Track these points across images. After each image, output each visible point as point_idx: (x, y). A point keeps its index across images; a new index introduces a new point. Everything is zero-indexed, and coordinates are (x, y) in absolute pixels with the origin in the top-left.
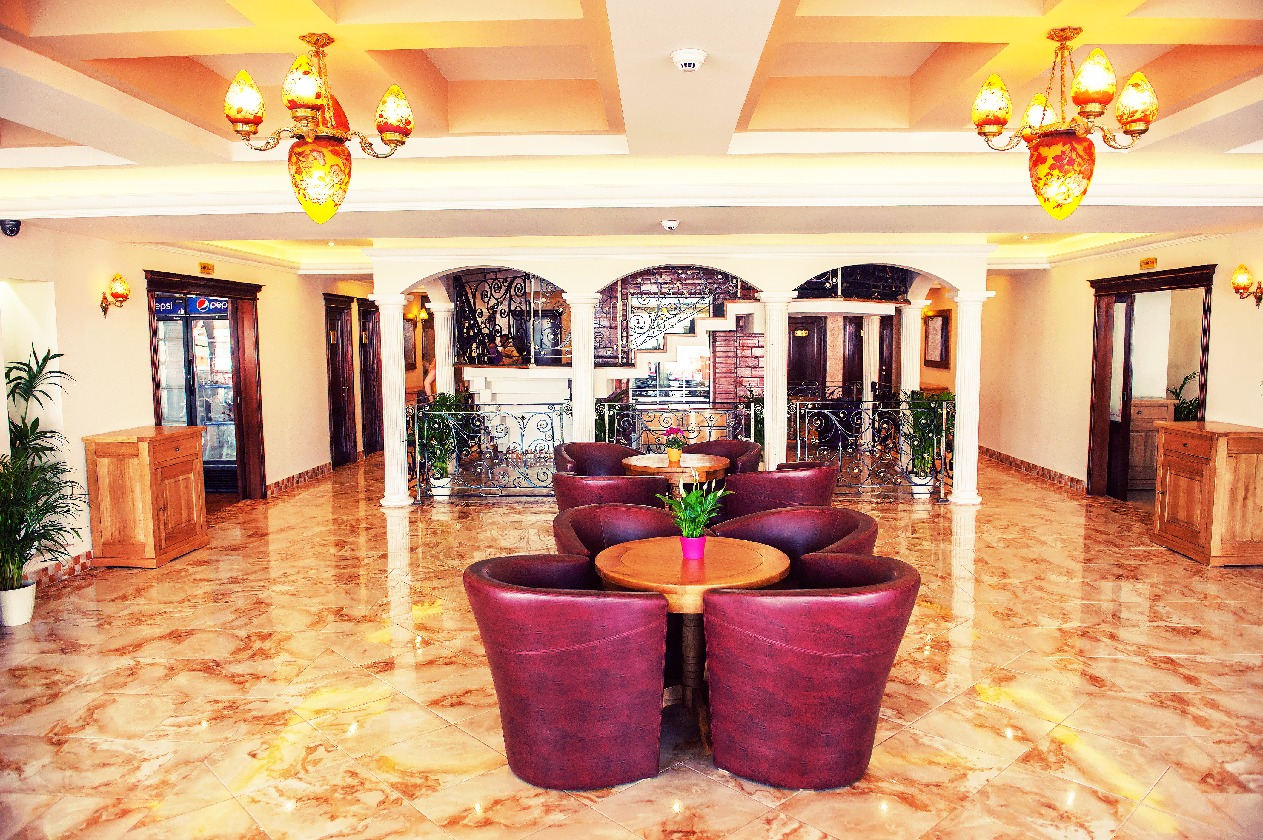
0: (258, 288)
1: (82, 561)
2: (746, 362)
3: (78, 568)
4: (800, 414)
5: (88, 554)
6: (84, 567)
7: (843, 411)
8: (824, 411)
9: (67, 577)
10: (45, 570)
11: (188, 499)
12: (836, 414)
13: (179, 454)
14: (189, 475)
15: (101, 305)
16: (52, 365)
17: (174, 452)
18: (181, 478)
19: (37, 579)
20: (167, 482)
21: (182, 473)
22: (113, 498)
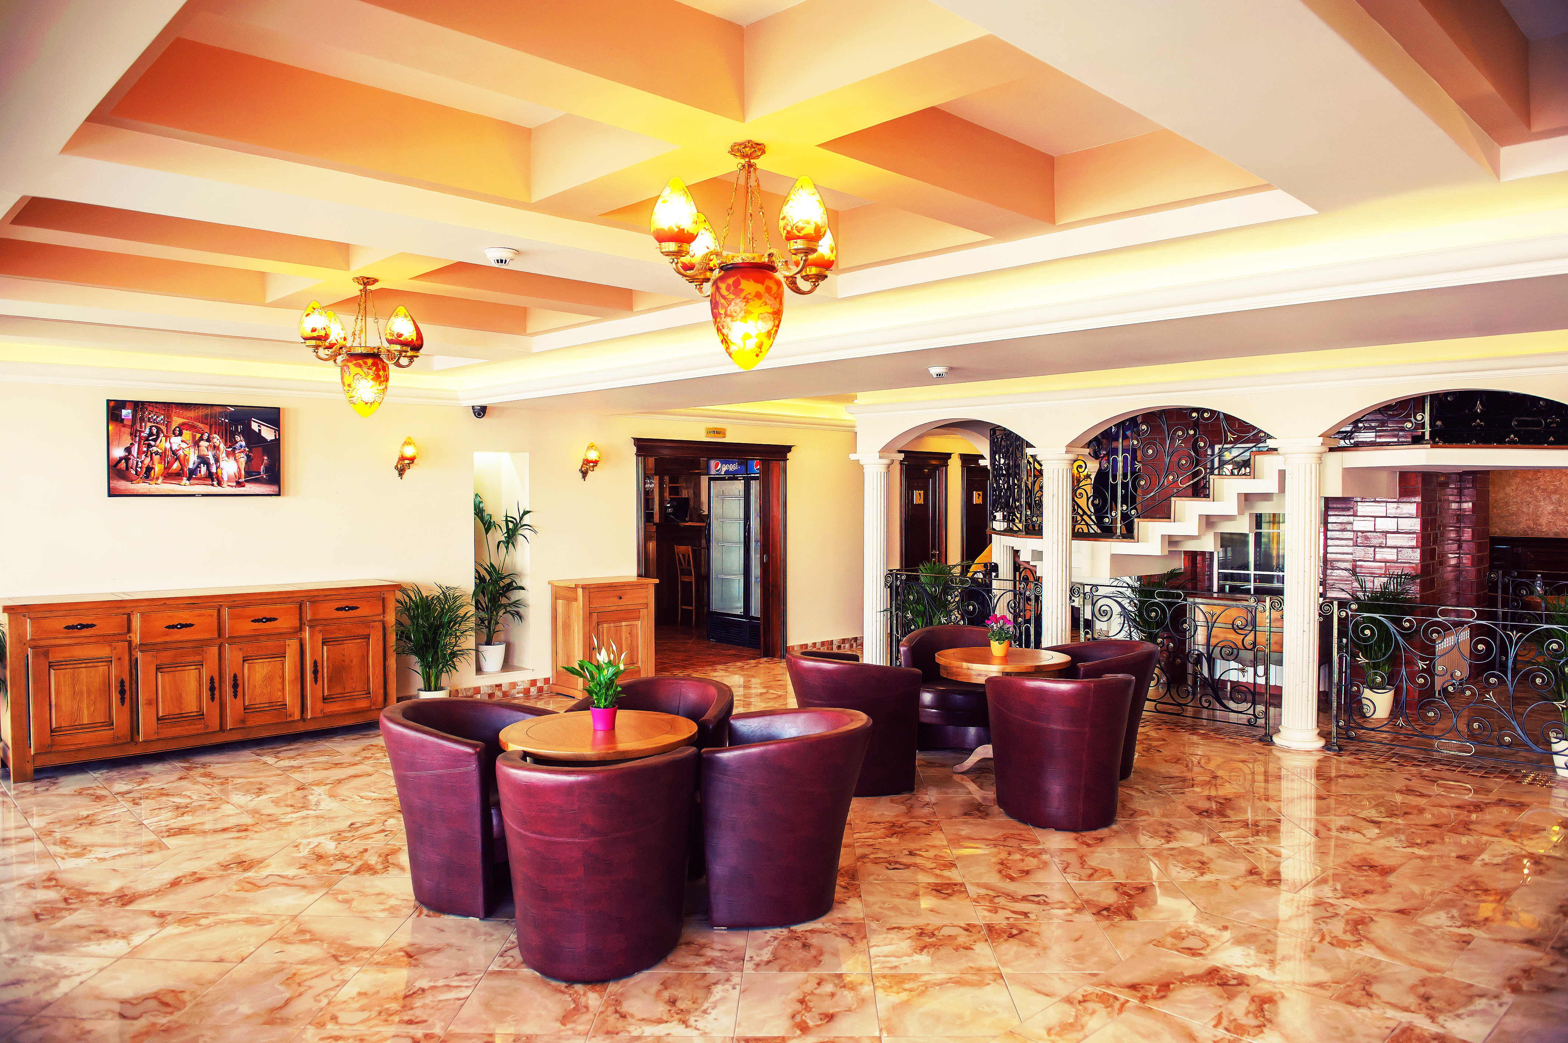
0: (788, 449)
1: (539, 684)
2: (1367, 538)
3: (533, 690)
4: (1339, 618)
5: (547, 681)
6: (540, 690)
7: (1408, 618)
8: (1377, 616)
9: (521, 695)
10: (499, 686)
11: (631, 644)
12: (1397, 622)
13: (622, 602)
14: (636, 622)
15: (581, 470)
16: (527, 520)
17: (616, 600)
18: (623, 624)
19: (490, 692)
20: (605, 625)
21: (625, 620)
22: (564, 634)
